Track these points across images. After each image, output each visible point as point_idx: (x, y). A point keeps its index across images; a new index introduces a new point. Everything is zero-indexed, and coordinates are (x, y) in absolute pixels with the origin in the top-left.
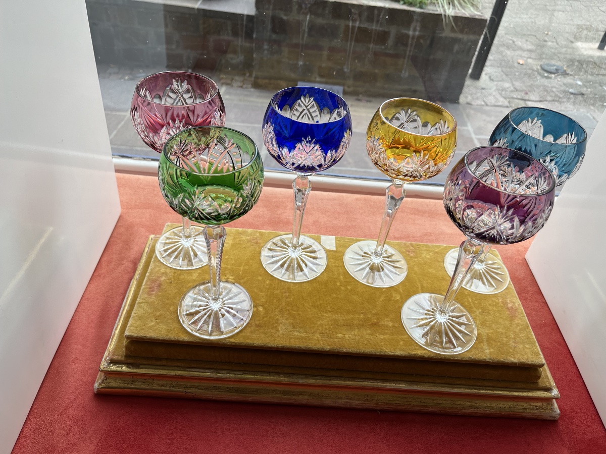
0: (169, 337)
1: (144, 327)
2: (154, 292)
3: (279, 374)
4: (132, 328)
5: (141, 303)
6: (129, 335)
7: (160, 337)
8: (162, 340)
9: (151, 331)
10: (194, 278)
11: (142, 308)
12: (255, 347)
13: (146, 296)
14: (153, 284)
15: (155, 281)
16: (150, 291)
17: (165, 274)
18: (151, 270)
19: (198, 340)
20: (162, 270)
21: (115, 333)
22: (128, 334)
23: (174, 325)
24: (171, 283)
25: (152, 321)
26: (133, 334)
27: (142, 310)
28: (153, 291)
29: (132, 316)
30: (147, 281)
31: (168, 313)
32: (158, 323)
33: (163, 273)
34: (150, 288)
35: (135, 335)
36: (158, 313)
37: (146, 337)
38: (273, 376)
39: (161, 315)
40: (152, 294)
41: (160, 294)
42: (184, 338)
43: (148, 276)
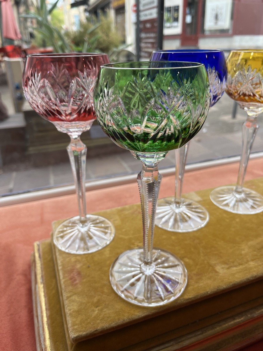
0: (121, 320)
1: (89, 320)
2: (77, 282)
3: (233, 317)
4: (75, 327)
5: (71, 296)
6: (77, 337)
7: (113, 324)
8: (116, 327)
9: (98, 321)
10: (108, 256)
11: (73, 301)
12: (210, 295)
13: (71, 288)
14: (72, 275)
15: (71, 271)
16: (73, 282)
17: (77, 261)
18: (62, 262)
19: (153, 311)
20: (73, 259)
21: (45, 345)
22: (75, 336)
23: (119, 306)
24: (89, 267)
25: (94, 311)
26: (81, 333)
27: (75, 304)
28: (75, 280)
29: (67, 315)
30: (64, 274)
31: (104, 296)
32: (101, 310)
33: (76, 262)
34: (71, 279)
35: (84, 333)
36: (95, 300)
37: (97, 330)
38: (230, 322)
39: (99, 301)
40: (77, 284)
41: (85, 280)
42: (138, 314)
43: (62, 269)
